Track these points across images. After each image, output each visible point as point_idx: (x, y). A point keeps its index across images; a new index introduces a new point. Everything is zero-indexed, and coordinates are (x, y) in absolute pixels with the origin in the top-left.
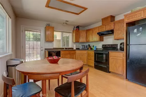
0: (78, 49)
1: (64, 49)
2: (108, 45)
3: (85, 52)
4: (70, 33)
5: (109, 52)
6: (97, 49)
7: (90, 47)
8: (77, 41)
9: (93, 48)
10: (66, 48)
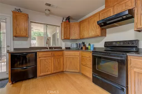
0: (68, 49)
1: (48, 48)
2: (116, 42)
3: (77, 53)
4: (58, 27)
5: (127, 56)
6: (94, 48)
7: (84, 45)
8: (66, 38)
9: (89, 47)
10: (50, 48)
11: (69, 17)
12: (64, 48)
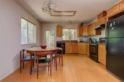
0: (81, 41)
1: (70, 41)
5: (98, 45)
7: (91, 40)
8: (80, 35)
11: (82, 23)
12: (79, 41)
